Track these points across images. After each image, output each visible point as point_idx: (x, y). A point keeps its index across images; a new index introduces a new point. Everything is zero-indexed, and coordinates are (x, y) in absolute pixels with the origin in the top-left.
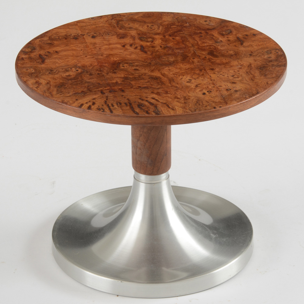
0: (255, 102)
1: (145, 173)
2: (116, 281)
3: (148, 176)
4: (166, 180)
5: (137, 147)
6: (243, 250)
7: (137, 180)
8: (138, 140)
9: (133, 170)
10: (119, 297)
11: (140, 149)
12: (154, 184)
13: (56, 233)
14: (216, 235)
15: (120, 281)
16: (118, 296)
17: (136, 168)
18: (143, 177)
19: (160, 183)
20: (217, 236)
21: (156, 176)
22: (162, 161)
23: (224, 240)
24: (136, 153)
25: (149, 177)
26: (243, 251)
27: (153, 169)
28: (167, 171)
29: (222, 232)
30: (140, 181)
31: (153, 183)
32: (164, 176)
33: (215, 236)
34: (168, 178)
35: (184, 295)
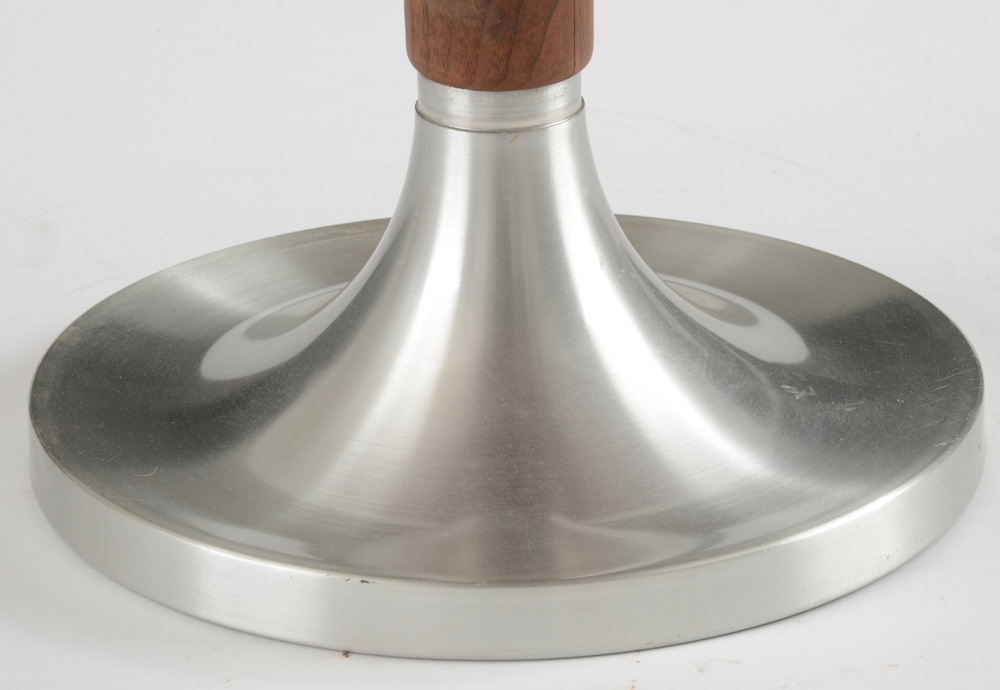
1: (467, 82)
2: (338, 578)
3: (484, 93)
4: (569, 117)
6: (944, 444)
7: (432, 121)
9: (412, 73)
10: (352, 657)
12: (515, 135)
13: (47, 395)
14: (808, 390)
15: (356, 580)
16: (346, 653)
17: (427, 56)
18: (460, 101)
19: (540, 129)
20: (813, 393)
21: (522, 92)
22: (550, 17)
23: (848, 410)
25: (487, 97)
26: (945, 449)
27: (509, 56)
28: (574, 73)
29: (834, 378)
30: (444, 121)
31: (509, 132)
32: (556, 94)
33: (803, 393)
34: (578, 110)
35: (667, 642)
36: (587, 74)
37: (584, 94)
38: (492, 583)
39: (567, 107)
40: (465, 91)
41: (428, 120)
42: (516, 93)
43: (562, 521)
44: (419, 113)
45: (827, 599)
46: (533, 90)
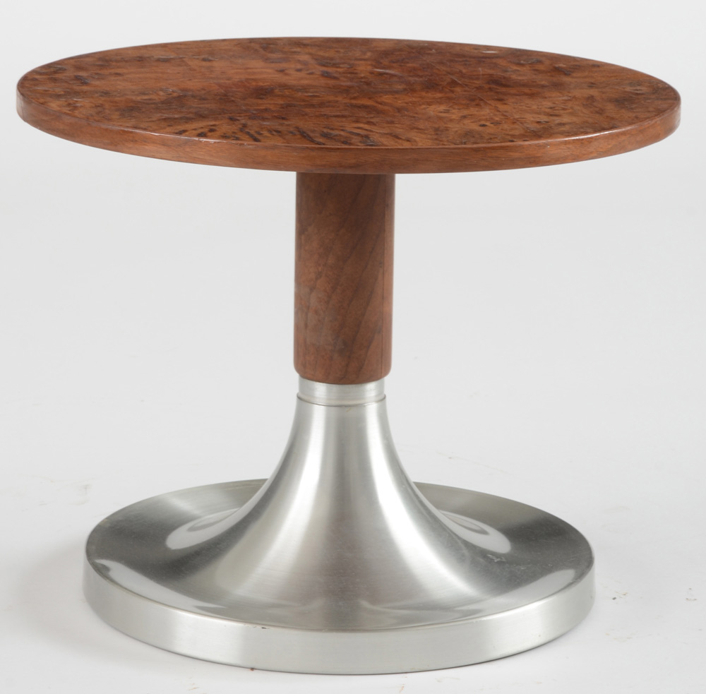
0: (610, 146)
1: (325, 379)
3: (334, 385)
4: (377, 402)
5: (308, 308)
7: (306, 402)
8: (312, 289)
9: (296, 376)
10: (255, 671)
11: (316, 312)
12: (349, 408)
15: (259, 627)
16: (252, 669)
17: (305, 366)
18: (321, 390)
19: (362, 406)
20: (504, 560)
21: (353, 386)
22: (368, 346)
23: (522, 569)
24: (306, 326)
25: (335, 388)
27: (347, 365)
28: (380, 377)
31: (346, 406)
32: (370, 389)
34: (382, 400)
35: (422, 669)
36: (387, 379)
37: (386, 392)
38: (331, 630)
39: (377, 396)
40: (325, 384)
41: (304, 401)
42: (350, 386)
43: (365, 604)
44: (299, 398)
45: (507, 654)
46: (359, 385)
